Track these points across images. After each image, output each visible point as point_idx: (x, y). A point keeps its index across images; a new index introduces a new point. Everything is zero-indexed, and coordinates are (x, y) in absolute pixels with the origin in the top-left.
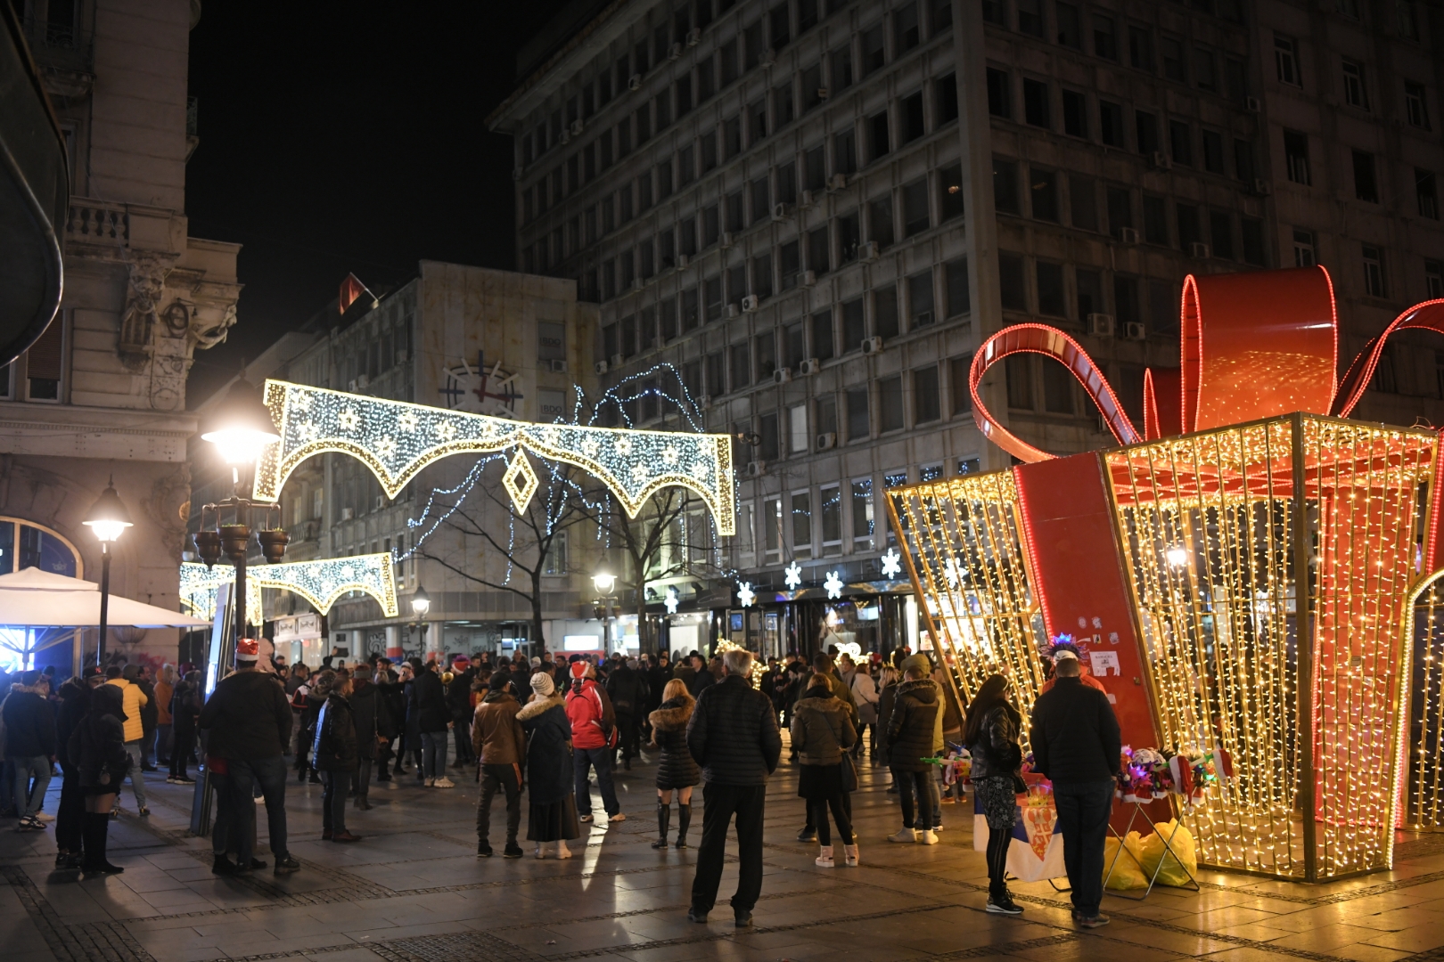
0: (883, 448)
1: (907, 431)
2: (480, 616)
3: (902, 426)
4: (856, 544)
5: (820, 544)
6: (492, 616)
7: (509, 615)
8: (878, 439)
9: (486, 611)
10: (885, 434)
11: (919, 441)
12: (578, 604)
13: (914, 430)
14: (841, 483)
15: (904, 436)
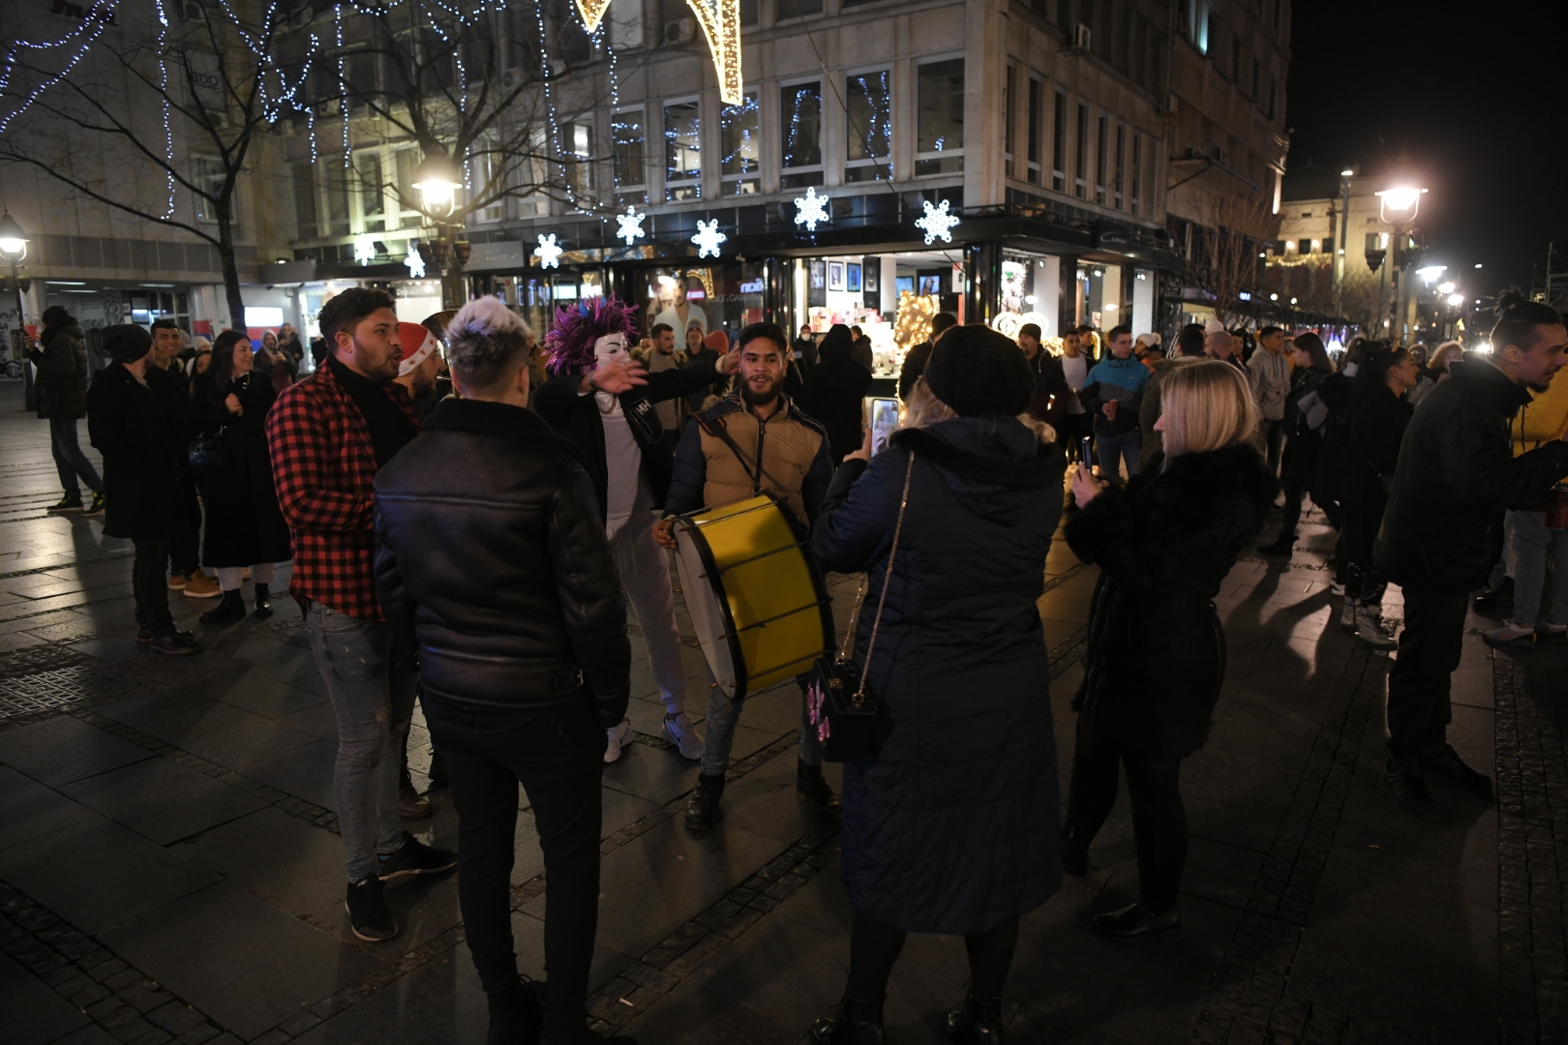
0: (781, 43)
1: (828, 18)
2: (107, 274)
3: (820, 10)
4: (724, 185)
5: (662, 183)
6: (126, 274)
7: (153, 274)
8: (774, 29)
9: (116, 267)
10: (785, 23)
11: (849, 34)
12: (255, 264)
13: (840, 16)
14: (703, 95)
15: (824, 24)
